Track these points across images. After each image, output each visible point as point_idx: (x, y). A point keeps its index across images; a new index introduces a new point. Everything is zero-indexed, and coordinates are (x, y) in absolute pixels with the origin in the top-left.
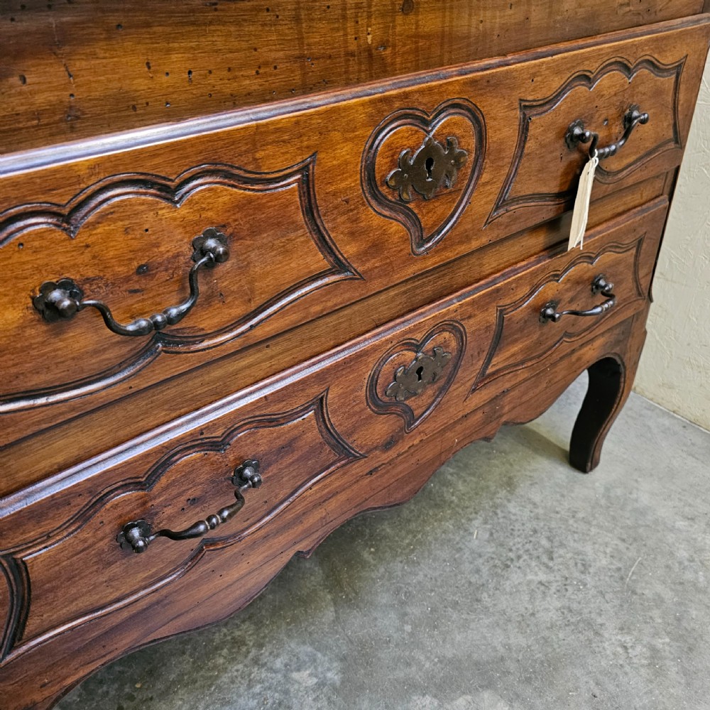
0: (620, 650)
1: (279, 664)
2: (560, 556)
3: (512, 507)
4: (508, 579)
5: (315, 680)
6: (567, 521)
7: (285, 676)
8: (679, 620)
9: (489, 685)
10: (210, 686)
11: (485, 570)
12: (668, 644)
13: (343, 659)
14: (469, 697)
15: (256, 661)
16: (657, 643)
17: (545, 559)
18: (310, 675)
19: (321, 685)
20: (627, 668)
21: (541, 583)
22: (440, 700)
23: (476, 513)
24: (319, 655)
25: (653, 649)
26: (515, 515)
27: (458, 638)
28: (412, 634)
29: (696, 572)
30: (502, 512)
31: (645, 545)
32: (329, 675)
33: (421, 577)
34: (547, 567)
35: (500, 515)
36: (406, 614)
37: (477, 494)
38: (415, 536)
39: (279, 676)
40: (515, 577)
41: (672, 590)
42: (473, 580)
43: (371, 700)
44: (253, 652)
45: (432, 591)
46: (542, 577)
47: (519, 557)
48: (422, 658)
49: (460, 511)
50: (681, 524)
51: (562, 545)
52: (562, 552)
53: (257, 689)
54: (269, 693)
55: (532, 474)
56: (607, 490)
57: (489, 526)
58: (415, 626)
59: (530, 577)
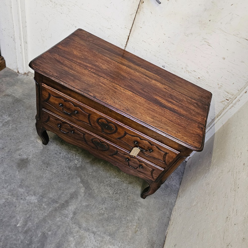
0: (101, 208)
1: (77, 157)
2: (117, 195)
3: (125, 185)
4: (108, 187)
5: (76, 163)
6: (126, 195)
7: (75, 159)
8: (112, 218)
9: (86, 188)
10: (70, 150)
11: (108, 183)
12: (106, 216)
13: (81, 166)
14: (83, 186)
15: (76, 154)
16: (106, 215)
17: (115, 193)
18: (77, 162)
19: (76, 164)
20: (98, 210)
21: (109, 193)
22: (80, 182)
23: (120, 178)
24: (80, 162)
25: (104, 214)
26: (123, 185)
27: (92, 182)
28: (90, 174)
29: (125, 221)
30: (123, 183)
31: (127, 211)
32: (78, 165)
33: (101, 173)
34: (113, 193)
35: (122, 183)
36: (93, 172)
37: (125, 177)
38: (109, 169)
39: (75, 158)
40: (108, 188)
41: (118, 217)
42: (104, 181)
43: (76, 172)
44: (77, 153)
45: (99, 175)
46: (111, 193)
47: (113, 188)
48: (86, 177)
49: (119, 175)
50: (136, 218)
51: (120, 195)
52: (118, 195)
53: (72, 156)
54: (72, 158)
55: (135, 186)
56: (139, 202)
57: (118, 181)
58: (91, 174)
59: (110, 191)
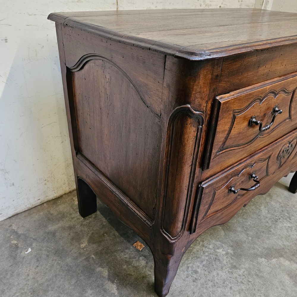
1: (211, 247)
2: (293, 219)
3: (273, 203)
4: (278, 225)
5: (225, 252)
6: (292, 208)
7: (214, 251)
9: (282, 256)
10: (191, 252)
11: (270, 222)
13: (232, 246)
14: (276, 259)
15: (203, 246)
17: (288, 220)
18: (223, 251)
19: (227, 254)
21: (289, 227)
22: (267, 260)
23: (261, 204)
24: (223, 245)
26: (274, 205)
27: (267, 242)
28: (252, 240)
30: (270, 204)
32: (229, 251)
33: (249, 223)
34: (290, 222)
35: (270, 205)
36: (248, 234)
37: (260, 198)
38: (243, 210)
39: (212, 251)
40: (280, 225)
42: (267, 225)
43: (245, 259)
44: (201, 243)
45: (254, 228)
46: (289, 225)
47: (280, 219)
48: (258, 247)
49: (256, 203)
51: (292, 215)
52: (293, 217)
53: (207, 254)
54: (211, 256)
55: (276, 193)
57: (267, 209)
58: (252, 238)
59: (285, 225)
